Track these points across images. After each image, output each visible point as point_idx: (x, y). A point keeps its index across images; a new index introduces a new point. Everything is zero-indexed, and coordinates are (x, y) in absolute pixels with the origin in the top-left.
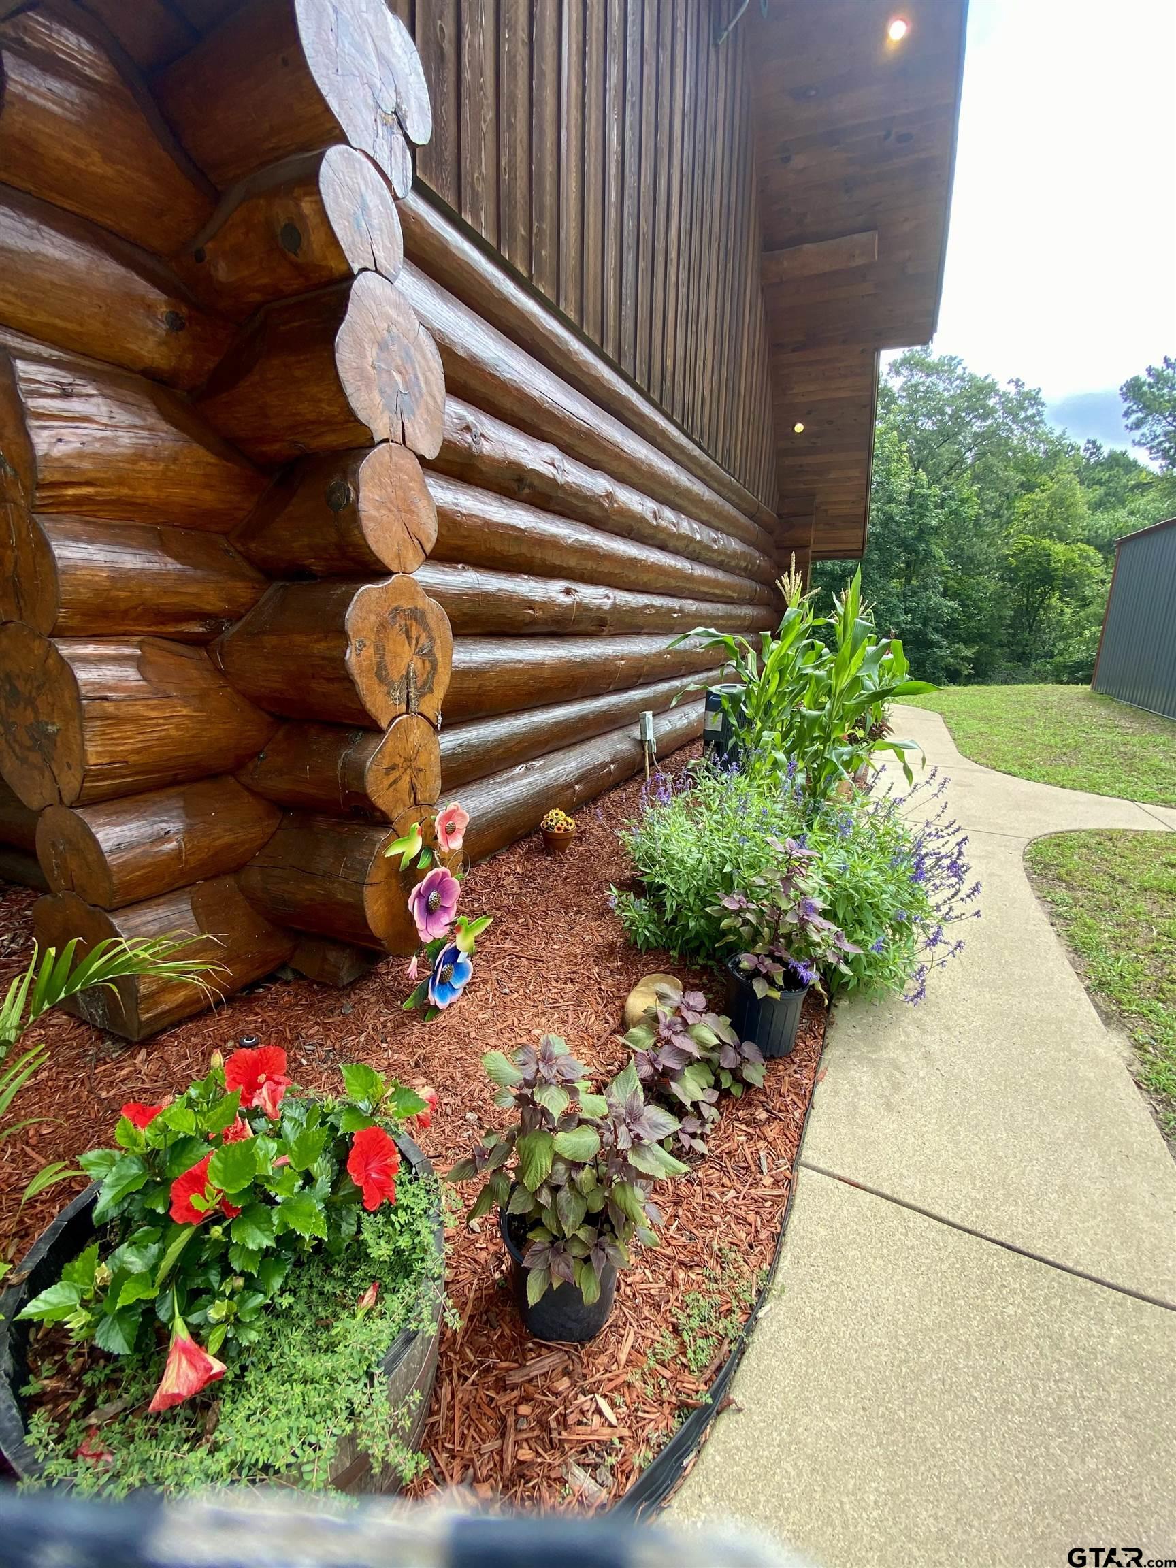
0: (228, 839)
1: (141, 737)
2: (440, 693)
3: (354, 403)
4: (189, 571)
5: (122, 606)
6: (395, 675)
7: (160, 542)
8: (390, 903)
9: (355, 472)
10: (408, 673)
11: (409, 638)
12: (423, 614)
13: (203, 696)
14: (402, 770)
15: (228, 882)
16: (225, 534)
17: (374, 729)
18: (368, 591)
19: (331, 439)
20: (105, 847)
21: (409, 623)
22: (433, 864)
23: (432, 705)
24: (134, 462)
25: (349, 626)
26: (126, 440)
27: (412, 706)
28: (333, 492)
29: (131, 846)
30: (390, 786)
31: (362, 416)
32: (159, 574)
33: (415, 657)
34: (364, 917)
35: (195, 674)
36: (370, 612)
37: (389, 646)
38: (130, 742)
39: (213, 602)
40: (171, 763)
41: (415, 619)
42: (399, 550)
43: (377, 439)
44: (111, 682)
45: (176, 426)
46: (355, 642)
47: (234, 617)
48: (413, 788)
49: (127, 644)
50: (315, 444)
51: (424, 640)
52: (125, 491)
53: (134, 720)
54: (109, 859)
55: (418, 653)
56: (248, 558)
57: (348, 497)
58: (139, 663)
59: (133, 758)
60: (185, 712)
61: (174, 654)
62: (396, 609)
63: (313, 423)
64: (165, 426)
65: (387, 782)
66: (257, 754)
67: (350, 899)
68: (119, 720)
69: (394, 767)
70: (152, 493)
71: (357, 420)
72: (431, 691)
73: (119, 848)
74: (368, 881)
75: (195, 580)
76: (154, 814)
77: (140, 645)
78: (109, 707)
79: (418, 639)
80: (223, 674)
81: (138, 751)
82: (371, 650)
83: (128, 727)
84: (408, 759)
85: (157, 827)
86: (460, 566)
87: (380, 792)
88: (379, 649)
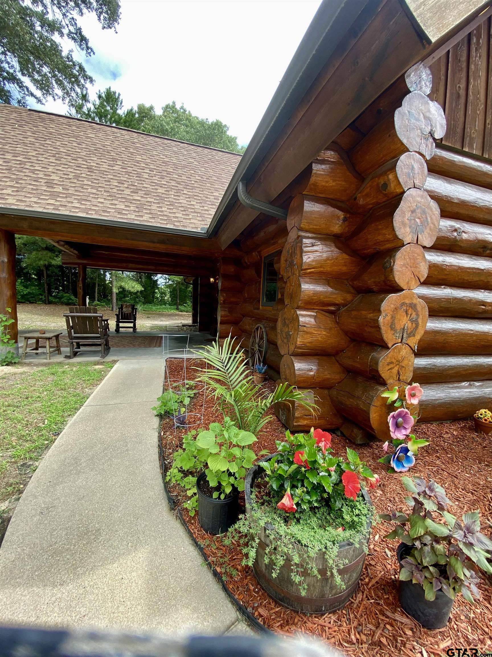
0: (329, 376)
1: (311, 339)
2: (418, 337)
3: (398, 233)
4: (334, 291)
5: (314, 301)
6: (398, 327)
7: (328, 283)
8: (380, 416)
9: (395, 256)
10: (404, 327)
11: (407, 314)
12: (415, 305)
13: (331, 329)
14: (395, 365)
15: (326, 392)
16: (347, 279)
17: (385, 347)
18: (392, 297)
19: (389, 246)
20: (296, 368)
21: (408, 308)
22: (402, 406)
23: (414, 342)
24: (326, 261)
25: (382, 309)
26: (325, 255)
27: (404, 341)
28: (385, 263)
29: (302, 370)
30: (389, 370)
31: (400, 237)
32: (326, 292)
33: (409, 322)
34: (369, 417)
35: (329, 322)
36: (392, 304)
37: (398, 316)
38: (308, 339)
39: (339, 300)
40: (318, 348)
41: (411, 307)
42: (408, 281)
43: (405, 243)
44: (307, 322)
45: (339, 249)
46: (383, 314)
47: (344, 305)
48: (399, 373)
49: (313, 312)
50: (382, 248)
51: (414, 316)
52: (322, 269)
53: (311, 333)
54: (296, 372)
55: (410, 320)
56: (353, 287)
57: (390, 265)
58: (315, 317)
59: (308, 344)
60: (324, 333)
61: (324, 315)
62: (403, 303)
63: (382, 241)
64: (336, 250)
65: (387, 368)
66: (343, 351)
67: (365, 409)
68: (307, 333)
69: (391, 363)
70: (329, 269)
71: (398, 238)
72: (414, 336)
73: (299, 370)
74: (373, 404)
75: (335, 294)
76: (310, 363)
77: (316, 312)
78: (305, 329)
79: (411, 315)
80: (337, 323)
81: (309, 343)
82: (390, 317)
83: (309, 335)
84: (398, 361)
85: (309, 367)
86: (442, 287)
87: (384, 371)
88: (393, 317)
